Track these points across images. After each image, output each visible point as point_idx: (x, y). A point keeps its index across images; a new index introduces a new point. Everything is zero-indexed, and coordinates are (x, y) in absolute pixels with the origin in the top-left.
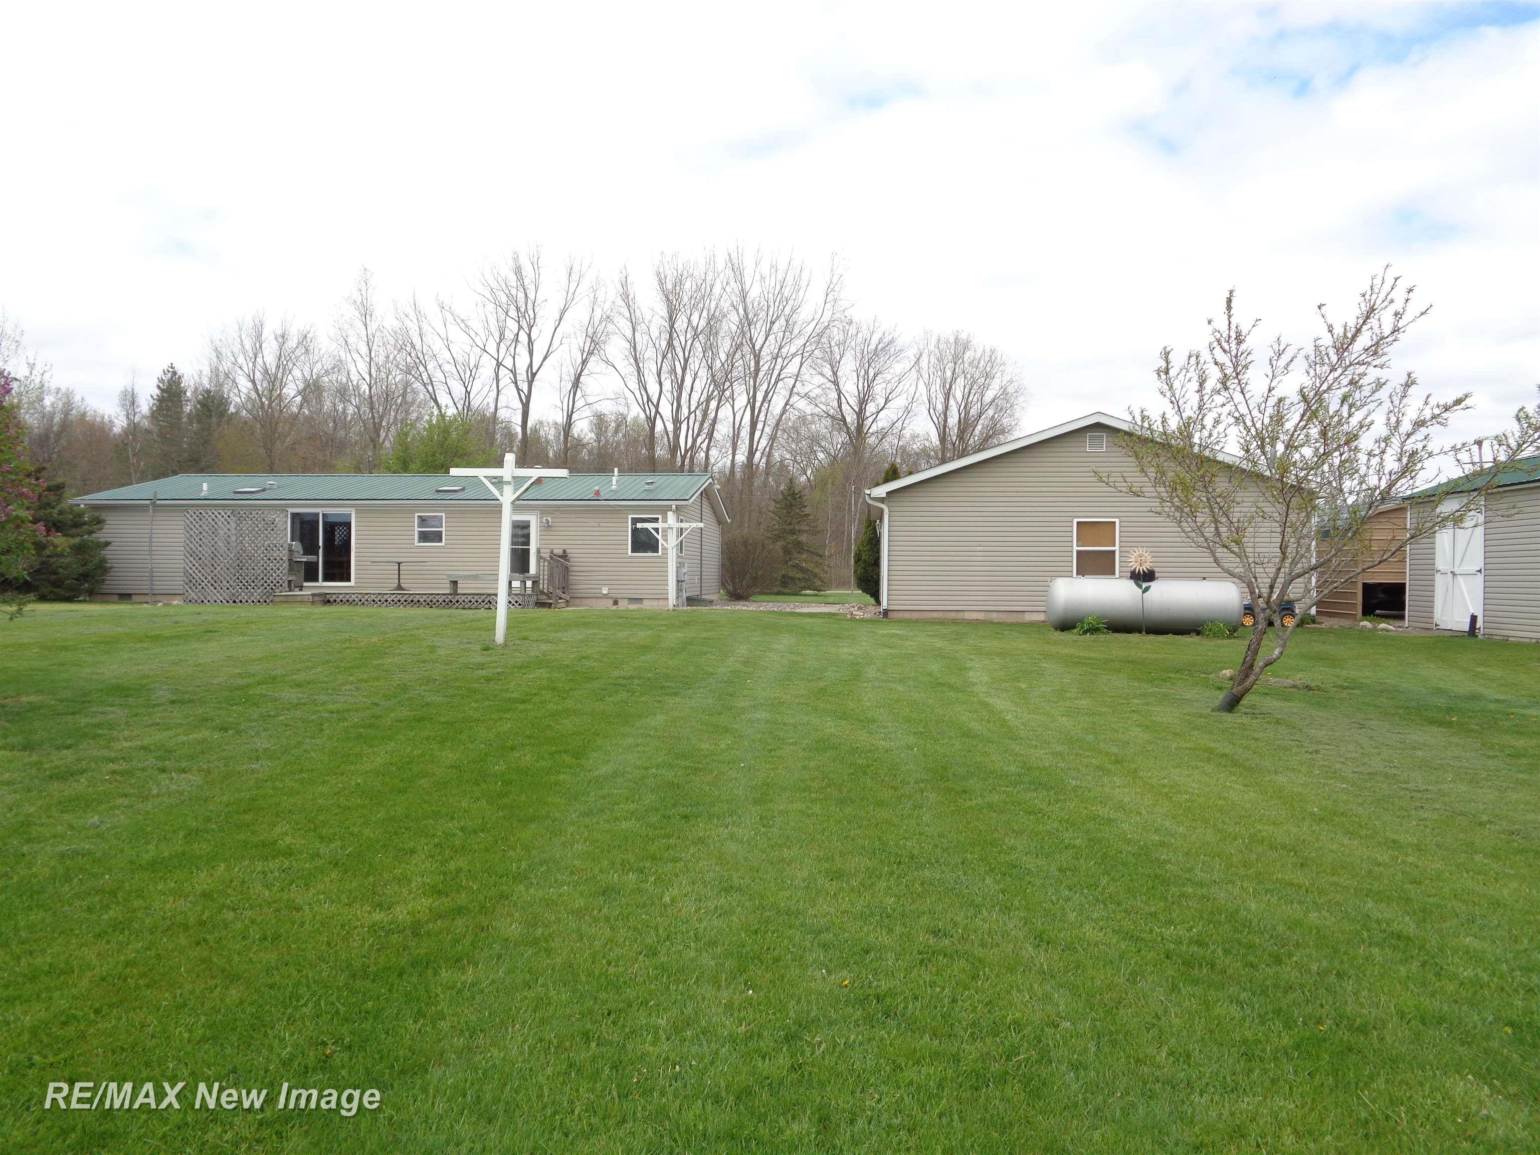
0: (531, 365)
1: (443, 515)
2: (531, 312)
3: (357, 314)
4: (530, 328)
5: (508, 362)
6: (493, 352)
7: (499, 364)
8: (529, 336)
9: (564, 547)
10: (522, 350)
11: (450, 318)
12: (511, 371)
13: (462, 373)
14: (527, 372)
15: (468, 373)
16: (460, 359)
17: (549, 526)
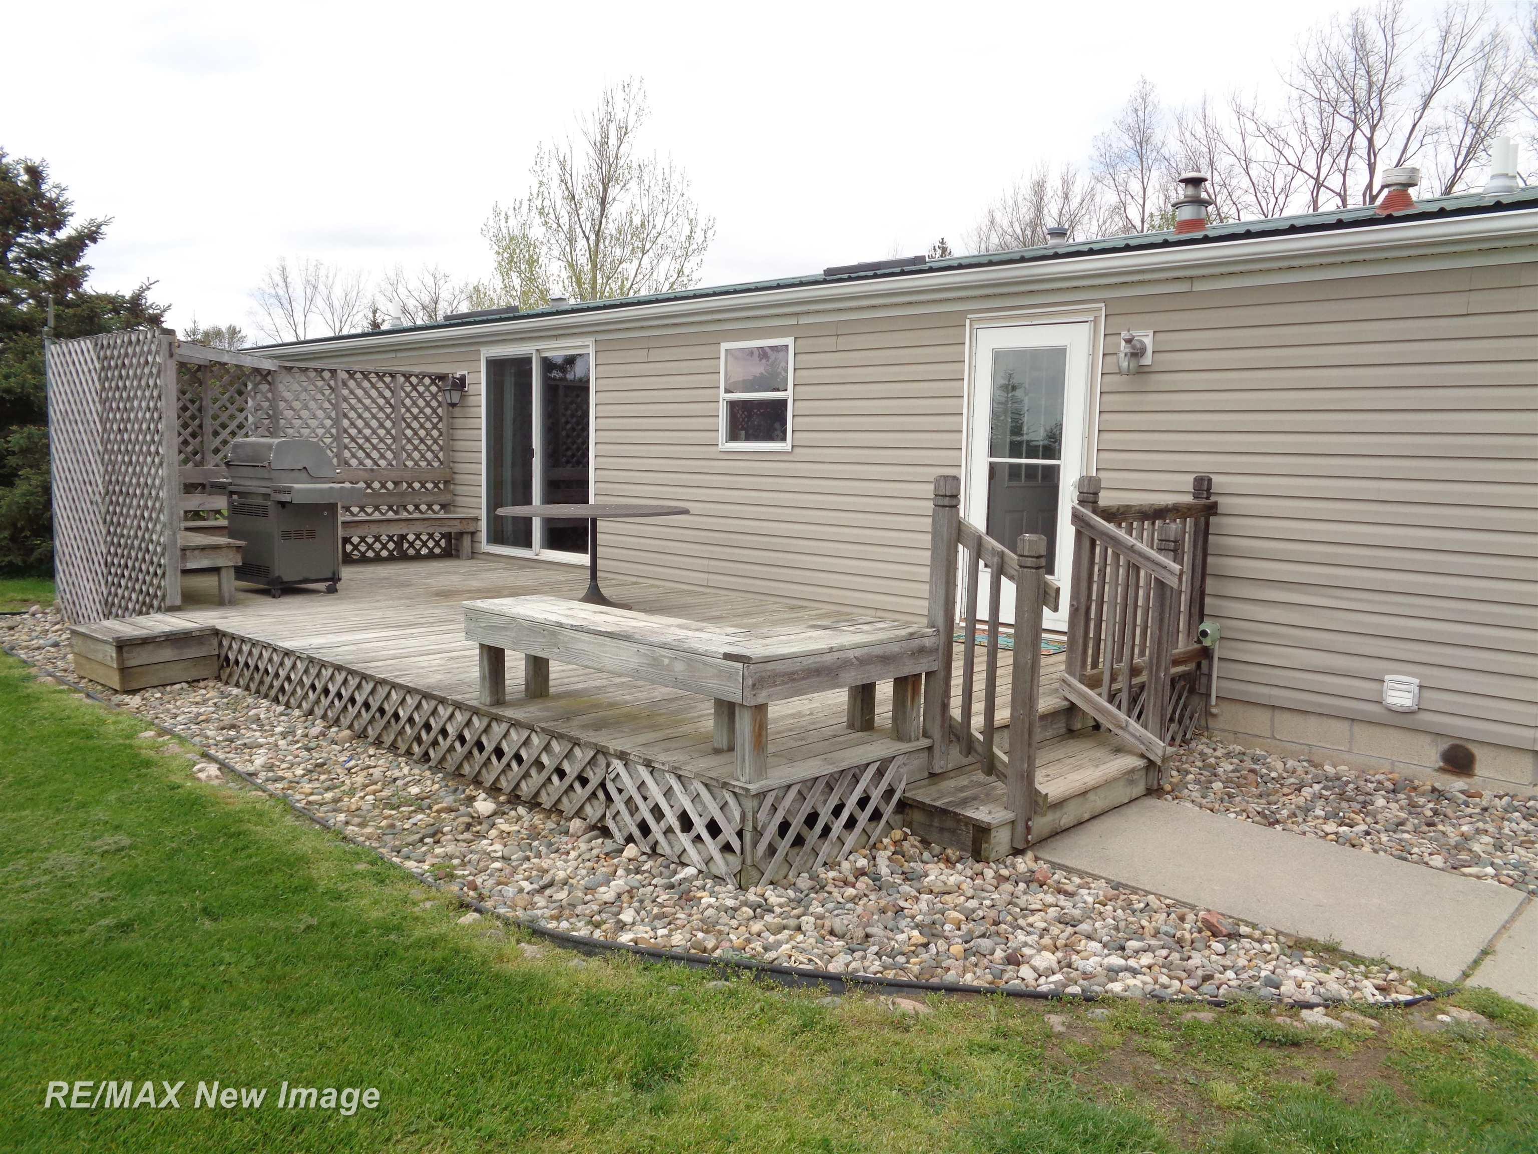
0: (1370, 186)
1: (789, 341)
2: (1374, 103)
3: (1131, 143)
4: (1373, 128)
5: (1335, 182)
6: (1310, 168)
7: (1319, 184)
8: (1370, 141)
9: (1203, 464)
10: (1359, 164)
11: (1250, 127)
12: (1339, 194)
13: (1264, 203)
14: (1364, 195)
15: (1273, 200)
16: (1261, 183)
17: (1142, 371)
